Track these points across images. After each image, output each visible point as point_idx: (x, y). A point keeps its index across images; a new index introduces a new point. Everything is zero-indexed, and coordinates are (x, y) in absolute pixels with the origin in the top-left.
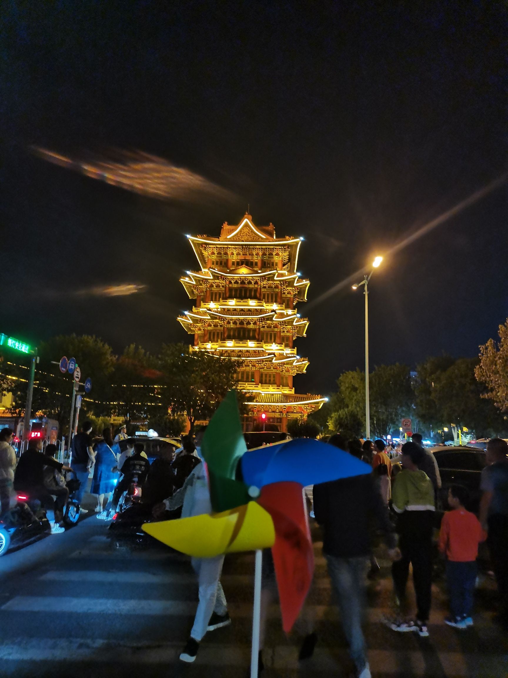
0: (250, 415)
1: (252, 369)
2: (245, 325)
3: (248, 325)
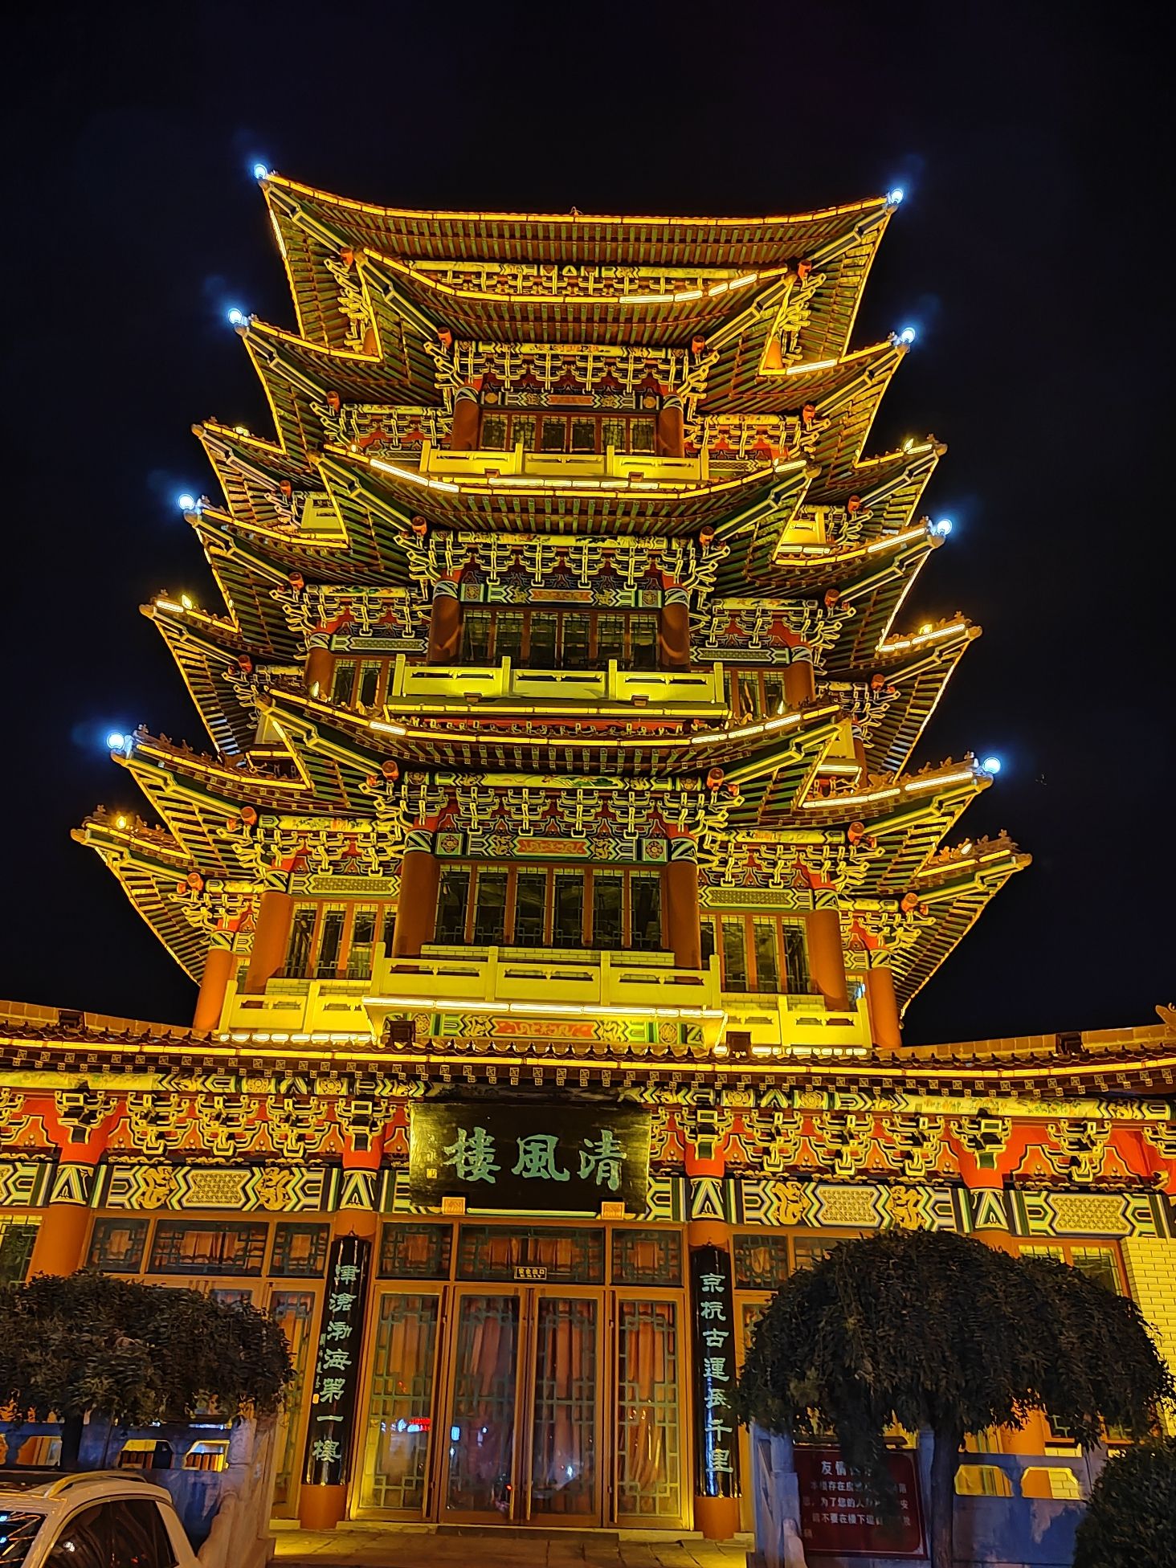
0: (656, 1211)
2: (587, 584)
3: (603, 593)
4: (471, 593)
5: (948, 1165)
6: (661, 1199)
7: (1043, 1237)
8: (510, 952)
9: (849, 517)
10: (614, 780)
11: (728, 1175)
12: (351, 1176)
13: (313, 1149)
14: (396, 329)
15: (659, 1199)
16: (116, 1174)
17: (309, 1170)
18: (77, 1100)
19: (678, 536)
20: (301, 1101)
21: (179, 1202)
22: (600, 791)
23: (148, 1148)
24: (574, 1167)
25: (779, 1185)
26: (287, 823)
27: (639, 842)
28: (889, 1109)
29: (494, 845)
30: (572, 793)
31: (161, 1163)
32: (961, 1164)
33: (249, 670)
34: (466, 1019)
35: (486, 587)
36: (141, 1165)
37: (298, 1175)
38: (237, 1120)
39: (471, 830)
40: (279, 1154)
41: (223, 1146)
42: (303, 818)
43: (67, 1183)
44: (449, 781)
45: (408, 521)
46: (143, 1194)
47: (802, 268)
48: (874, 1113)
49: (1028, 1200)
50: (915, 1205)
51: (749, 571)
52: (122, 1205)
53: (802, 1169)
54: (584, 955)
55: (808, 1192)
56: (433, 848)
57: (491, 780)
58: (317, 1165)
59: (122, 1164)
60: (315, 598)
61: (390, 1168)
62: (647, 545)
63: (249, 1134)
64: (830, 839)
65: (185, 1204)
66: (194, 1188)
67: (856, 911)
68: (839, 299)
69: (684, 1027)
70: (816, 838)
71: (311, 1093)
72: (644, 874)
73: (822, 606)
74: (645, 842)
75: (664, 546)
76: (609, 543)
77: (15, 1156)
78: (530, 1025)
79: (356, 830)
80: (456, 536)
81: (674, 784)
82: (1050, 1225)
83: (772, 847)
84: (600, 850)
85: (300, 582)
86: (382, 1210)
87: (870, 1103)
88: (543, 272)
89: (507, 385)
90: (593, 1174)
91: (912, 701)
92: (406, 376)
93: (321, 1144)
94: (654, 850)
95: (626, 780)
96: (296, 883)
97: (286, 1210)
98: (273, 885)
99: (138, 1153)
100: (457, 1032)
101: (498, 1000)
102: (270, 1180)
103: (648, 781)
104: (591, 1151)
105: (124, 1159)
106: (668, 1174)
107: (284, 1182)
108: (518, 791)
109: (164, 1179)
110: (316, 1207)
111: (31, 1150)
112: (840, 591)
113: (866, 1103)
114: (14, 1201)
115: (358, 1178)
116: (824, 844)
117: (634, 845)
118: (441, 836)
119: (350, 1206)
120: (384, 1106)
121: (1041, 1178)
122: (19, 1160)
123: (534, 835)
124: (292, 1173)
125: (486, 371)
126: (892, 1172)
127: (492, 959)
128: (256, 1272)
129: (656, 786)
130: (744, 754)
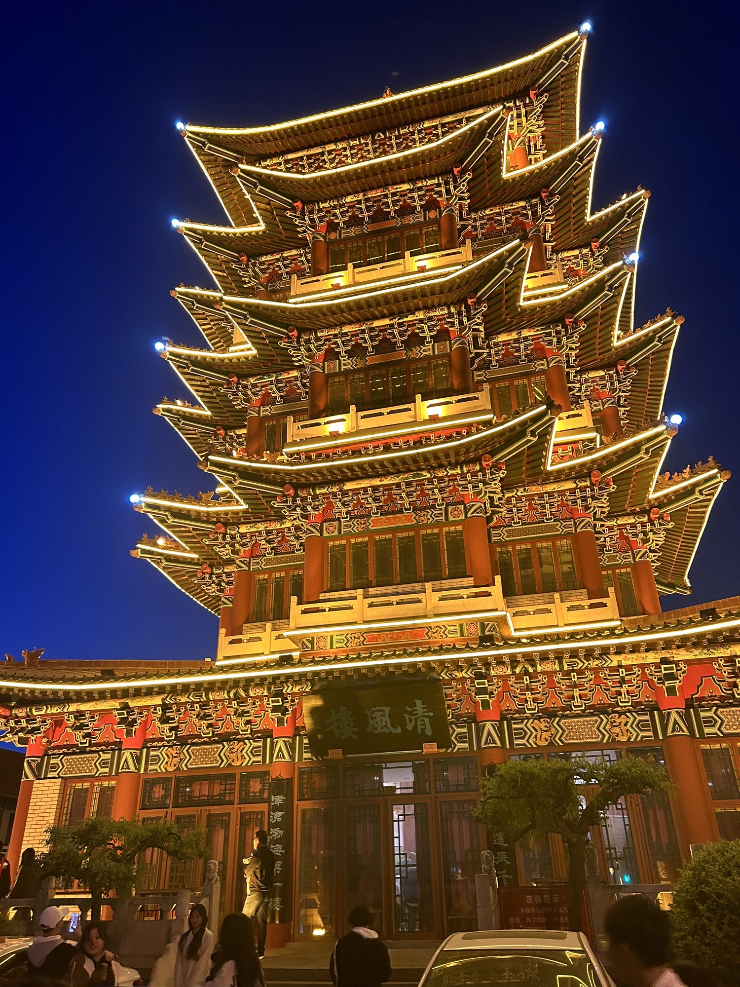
0: (459, 745)
1: (451, 519)
2: (402, 347)
3: (412, 350)
4: (333, 367)
5: (646, 696)
6: (461, 738)
7: (714, 738)
8: (372, 591)
9: (593, 254)
10: (424, 473)
11: (503, 718)
12: (277, 742)
13: (255, 728)
14: (268, 207)
15: (460, 738)
16: (152, 753)
17: (254, 741)
18: (123, 714)
19: (453, 303)
20: (241, 701)
21: (186, 765)
22: (416, 481)
23: (167, 737)
24: (403, 724)
25: (536, 721)
26: (243, 529)
27: (446, 510)
28: (600, 665)
29: (357, 526)
30: (398, 485)
31: (175, 745)
32: (656, 695)
33: (223, 435)
34: (348, 636)
35: (340, 361)
36: (165, 746)
37: (249, 745)
38: (210, 716)
39: (343, 518)
40: (238, 733)
41: (206, 733)
42: (252, 525)
43: (126, 761)
44: (324, 491)
45: (285, 331)
46: (167, 763)
47: (532, 93)
48: (591, 670)
49: (702, 714)
50: (625, 725)
51: (507, 315)
52: (156, 770)
53: (551, 709)
54: (417, 586)
55: (555, 724)
56: (321, 533)
57: (348, 486)
58: (259, 737)
59: (155, 747)
60: (245, 387)
61: (299, 735)
62: (435, 314)
63: (220, 723)
64: (580, 485)
65: (190, 767)
66: (193, 757)
67: (619, 525)
68: (563, 106)
69: (482, 624)
70: (570, 485)
71: (248, 696)
72: (452, 529)
73: (565, 326)
74: (450, 508)
75: (446, 312)
76: (410, 318)
77: (100, 748)
78: (387, 635)
79: (283, 526)
80: (316, 333)
81: (462, 468)
82: (719, 729)
83: (541, 496)
84: (422, 518)
85: (235, 379)
86: (297, 761)
87: (587, 663)
88: (362, 141)
89: (342, 225)
90: (415, 726)
91: (650, 373)
92: (282, 233)
93: (260, 725)
94: (456, 512)
95: (431, 471)
96: (254, 564)
97: (244, 765)
98: (241, 567)
99: (162, 740)
100: (343, 645)
101: (365, 622)
102: (234, 748)
103: (445, 470)
104: (411, 714)
105: (155, 744)
106: (465, 722)
107: (241, 749)
108: (365, 490)
109: (177, 753)
110: (260, 762)
111: (107, 744)
112: (575, 314)
113: (584, 663)
114: (100, 774)
115: (280, 744)
116: (576, 488)
117: (443, 511)
118: (326, 525)
119: (278, 760)
120: (289, 699)
121: (712, 698)
122: (102, 750)
123: (381, 515)
124: (245, 744)
125: (327, 219)
126: (610, 705)
127: (360, 597)
128: (231, 803)
129: (450, 472)
130: (500, 443)
